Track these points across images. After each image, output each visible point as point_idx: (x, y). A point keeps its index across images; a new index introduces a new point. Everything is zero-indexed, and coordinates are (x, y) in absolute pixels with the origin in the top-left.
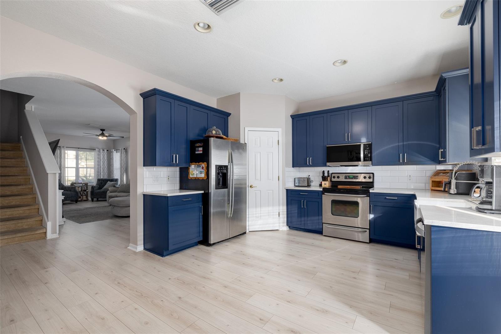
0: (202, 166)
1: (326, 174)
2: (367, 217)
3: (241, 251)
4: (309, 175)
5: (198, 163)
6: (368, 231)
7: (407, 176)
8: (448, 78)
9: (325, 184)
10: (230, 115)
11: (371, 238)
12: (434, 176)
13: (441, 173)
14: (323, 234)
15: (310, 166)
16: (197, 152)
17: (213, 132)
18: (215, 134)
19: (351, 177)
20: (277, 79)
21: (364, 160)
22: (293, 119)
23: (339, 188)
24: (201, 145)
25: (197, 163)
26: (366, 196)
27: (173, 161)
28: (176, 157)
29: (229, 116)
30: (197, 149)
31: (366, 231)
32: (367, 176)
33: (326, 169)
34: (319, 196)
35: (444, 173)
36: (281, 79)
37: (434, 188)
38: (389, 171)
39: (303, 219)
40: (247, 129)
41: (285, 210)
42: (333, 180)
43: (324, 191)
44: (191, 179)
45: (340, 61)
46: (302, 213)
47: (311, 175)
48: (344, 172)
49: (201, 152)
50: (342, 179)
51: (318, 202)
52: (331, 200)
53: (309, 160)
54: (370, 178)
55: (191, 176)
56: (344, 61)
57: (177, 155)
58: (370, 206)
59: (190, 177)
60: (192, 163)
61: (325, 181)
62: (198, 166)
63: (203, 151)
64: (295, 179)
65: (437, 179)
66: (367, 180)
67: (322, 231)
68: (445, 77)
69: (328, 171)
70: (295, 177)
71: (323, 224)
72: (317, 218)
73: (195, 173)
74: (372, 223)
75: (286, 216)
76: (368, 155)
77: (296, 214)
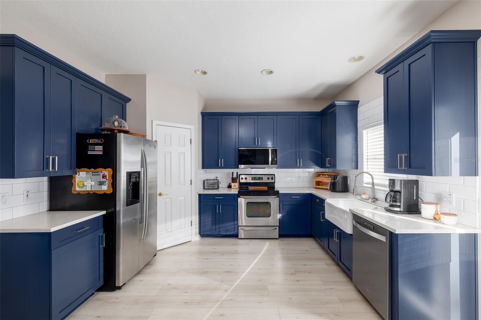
0: (101, 174)
1: (235, 176)
2: (276, 217)
3: (169, 284)
4: (216, 176)
5: (95, 169)
6: (278, 228)
7: (298, 177)
8: (338, 105)
9: (235, 186)
10: (130, 101)
11: (280, 233)
12: (317, 177)
13: (321, 174)
14: (239, 238)
15: (222, 168)
16: (89, 153)
17: (115, 124)
18: (118, 126)
19: (257, 178)
20: (201, 71)
21: (272, 164)
22: (204, 116)
23: (250, 189)
24: (100, 142)
25: (92, 169)
26: (276, 196)
27: (48, 167)
28: (54, 160)
29: (128, 102)
30: (90, 147)
31: (276, 228)
32: (270, 177)
33: (235, 171)
34: (234, 199)
35: (323, 175)
36: (205, 72)
37: (317, 187)
38: (285, 173)
39: (217, 227)
40: (155, 123)
41: (198, 219)
42: (242, 181)
43: (239, 194)
44: (79, 193)
45: (267, 71)
46: (217, 220)
47: (218, 177)
48: (250, 174)
49: (101, 153)
50: (250, 180)
51: (234, 205)
52: (246, 203)
53: (221, 162)
54: (272, 179)
55: (78, 189)
56: (271, 71)
57: (57, 157)
58: (280, 205)
59: (75, 191)
60: (79, 168)
61: (234, 183)
62: (94, 174)
63: (104, 150)
64: (204, 181)
65: (320, 179)
66: (270, 181)
67: (237, 234)
68: (336, 104)
69: (237, 173)
70: (204, 179)
71: (239, 227)
72: (232, 223)
73: (88, 185)
74: (281, 221)
75: (198, 226)
76: (274, 159)
77: (210, 222)
